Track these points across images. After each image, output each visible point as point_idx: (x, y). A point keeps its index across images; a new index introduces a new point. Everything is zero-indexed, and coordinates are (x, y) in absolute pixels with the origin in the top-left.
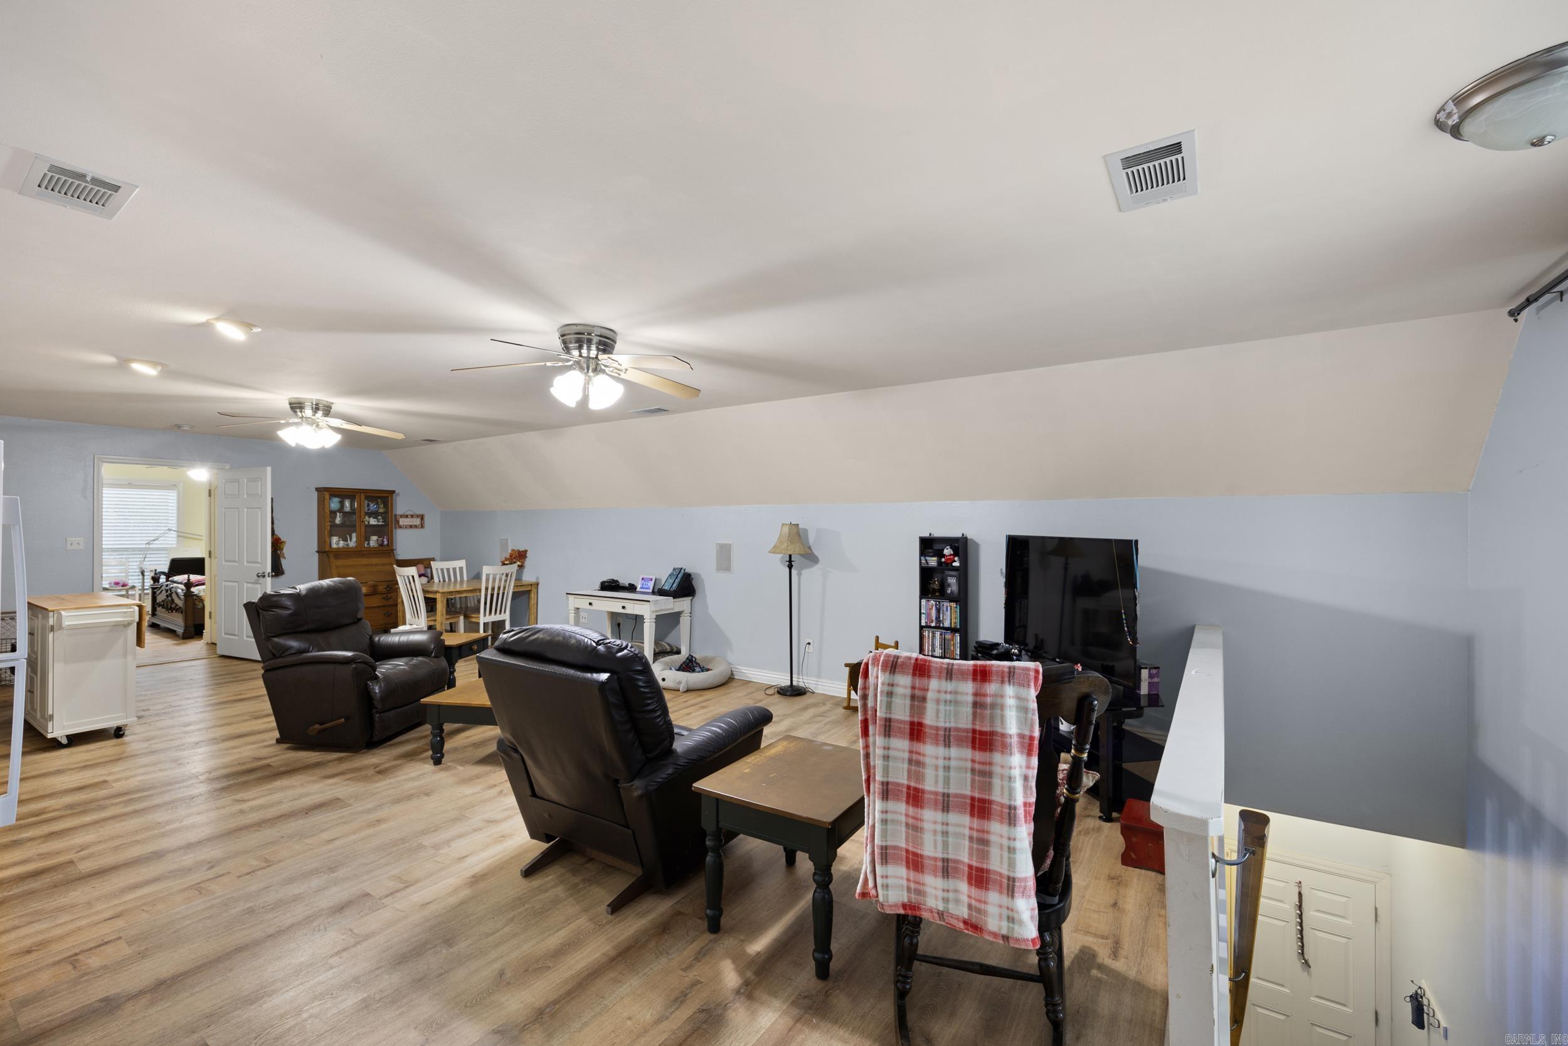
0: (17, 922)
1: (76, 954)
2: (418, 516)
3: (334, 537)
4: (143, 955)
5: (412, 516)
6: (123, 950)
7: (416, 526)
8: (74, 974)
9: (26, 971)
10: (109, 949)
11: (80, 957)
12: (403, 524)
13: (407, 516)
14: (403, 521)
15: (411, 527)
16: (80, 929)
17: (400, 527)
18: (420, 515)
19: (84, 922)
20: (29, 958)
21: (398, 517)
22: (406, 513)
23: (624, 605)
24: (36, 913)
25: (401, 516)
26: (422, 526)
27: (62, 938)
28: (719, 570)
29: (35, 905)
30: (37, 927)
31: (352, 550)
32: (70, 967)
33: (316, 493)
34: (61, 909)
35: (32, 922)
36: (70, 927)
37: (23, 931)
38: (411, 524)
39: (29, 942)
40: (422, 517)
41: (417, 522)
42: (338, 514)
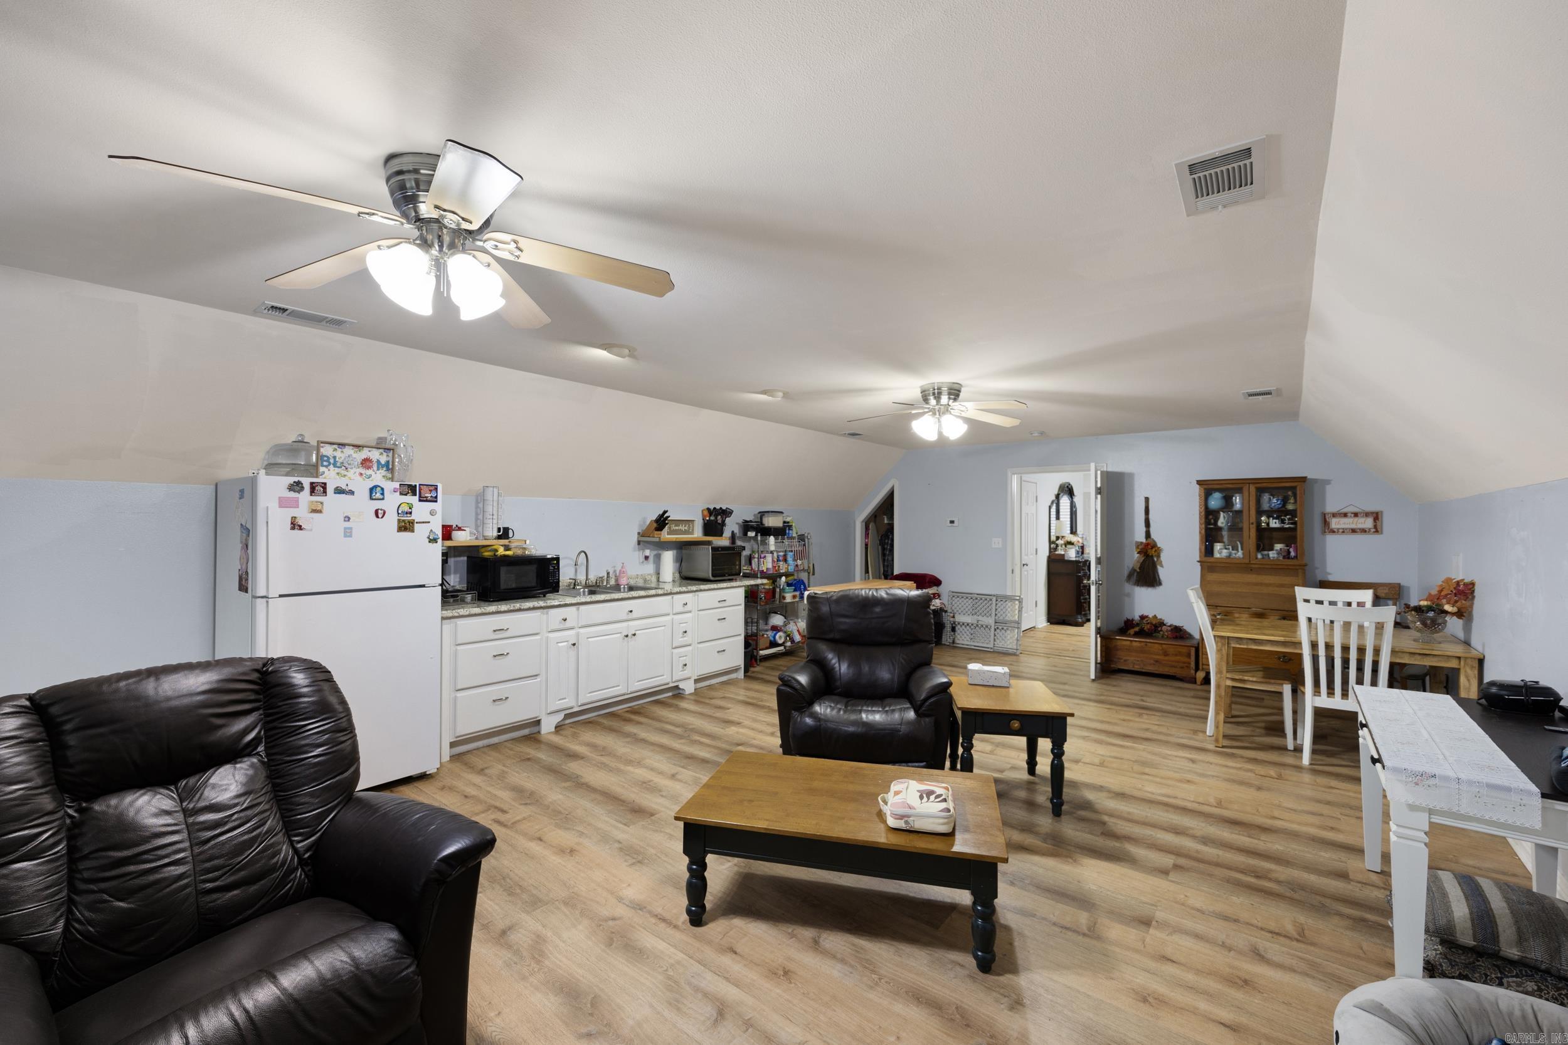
2: (1367, 514)
3: (1218, 544)
5: (1356, 515)
7: (1364, 531)
12: (1338, 527)
13: (1345, 515)
14: (1335, 523)
15: (1354, 531)
17: (1333, 531)
18: (1372, 513)
21: (1327, 516)
22: (1345, 510)
25: (1334, 515)
26: (1377, 530)
31: (1237, 562)
33: (1198, 486)
38: (1353, 526)
40: (1376, 516)
41: (1368, 523)
42: (1221, 513)
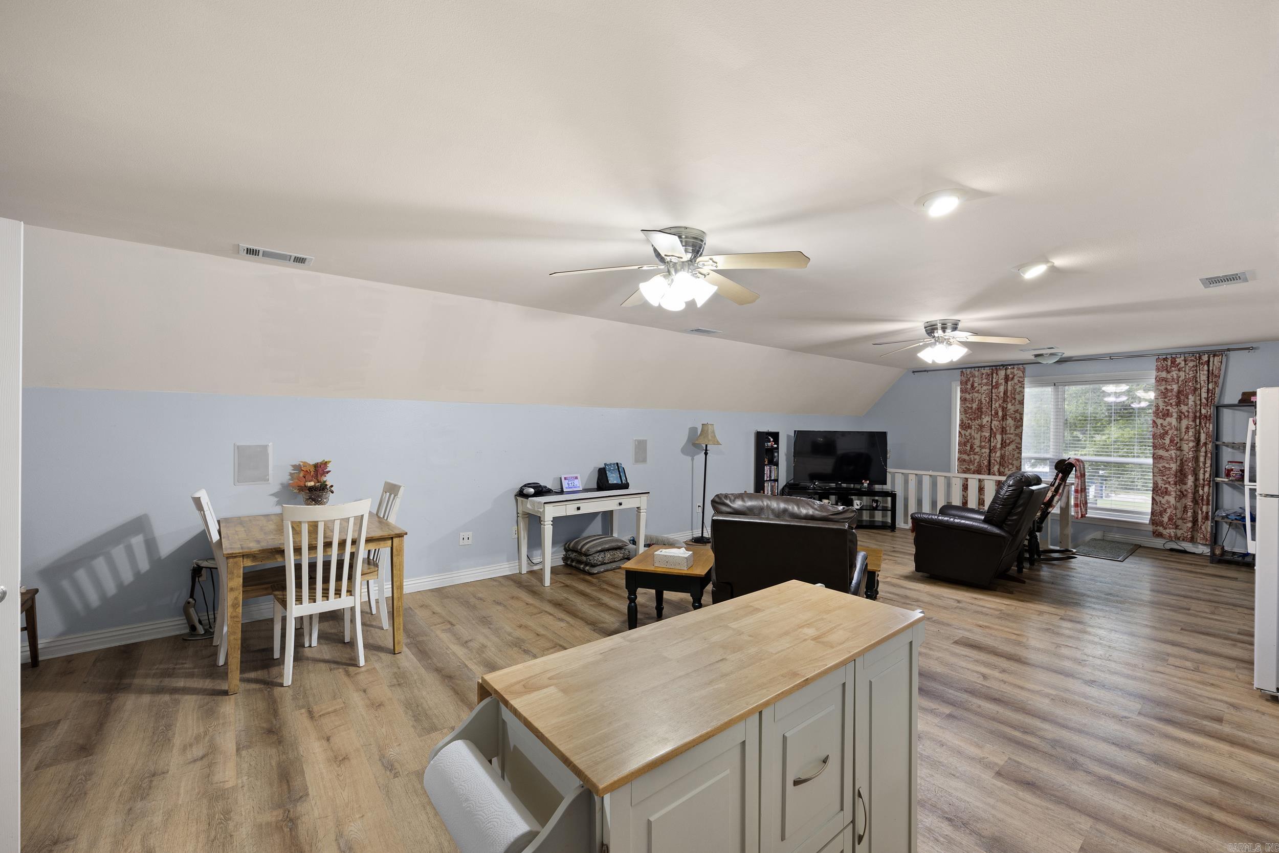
0: (1207, 701)
1: (1193, 670)
4: (1168, 655)
6: (1172, 660)
8: (1201, 665)
9: (1220, 678)
10: (1177, 664)
11: (1192, 669)
16: (1180, 678)
19: (1175, 679)
20: (1214, 682)
23: (620, 501)
24: (1194, 699)
27: (1192, 680)
28: (637, 462)
29: (1190, 703)
30: (1199, 692)
32: (1200, 668)
34: (1178, 691)
35: (1199, 695)
36: (1183, 681)
37: (1206, 694)
39: (1208, 688)
